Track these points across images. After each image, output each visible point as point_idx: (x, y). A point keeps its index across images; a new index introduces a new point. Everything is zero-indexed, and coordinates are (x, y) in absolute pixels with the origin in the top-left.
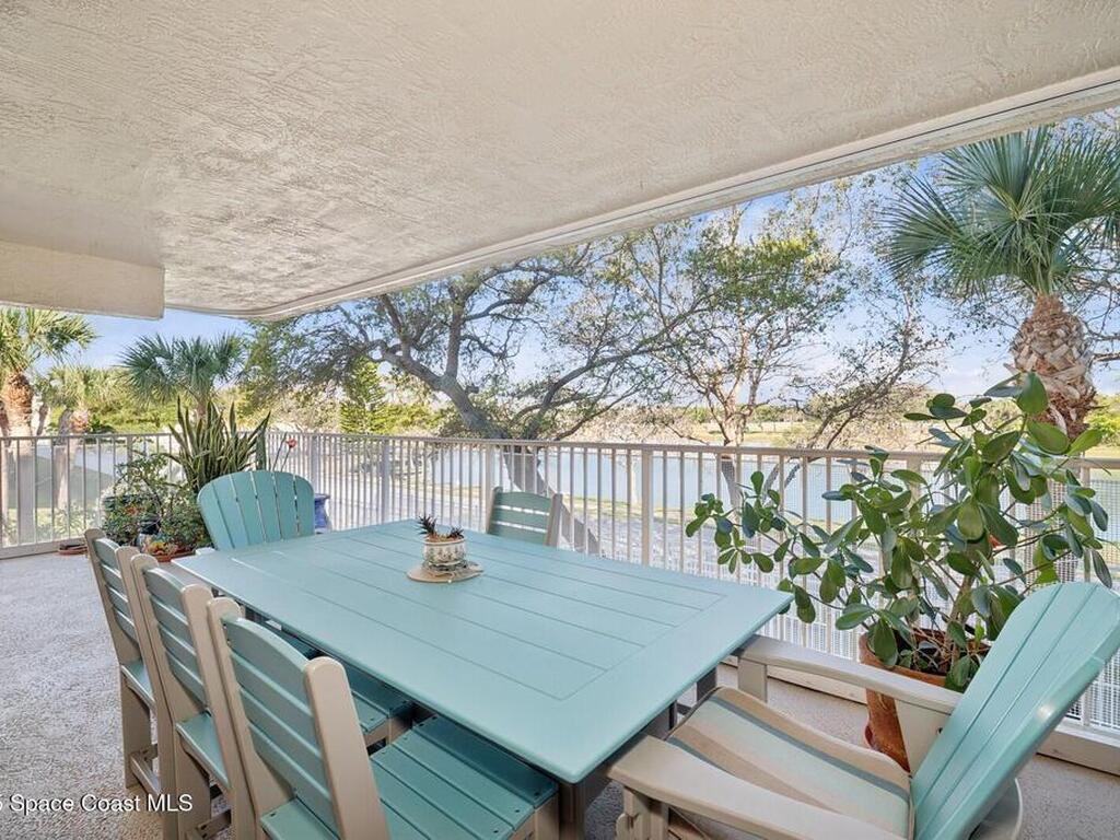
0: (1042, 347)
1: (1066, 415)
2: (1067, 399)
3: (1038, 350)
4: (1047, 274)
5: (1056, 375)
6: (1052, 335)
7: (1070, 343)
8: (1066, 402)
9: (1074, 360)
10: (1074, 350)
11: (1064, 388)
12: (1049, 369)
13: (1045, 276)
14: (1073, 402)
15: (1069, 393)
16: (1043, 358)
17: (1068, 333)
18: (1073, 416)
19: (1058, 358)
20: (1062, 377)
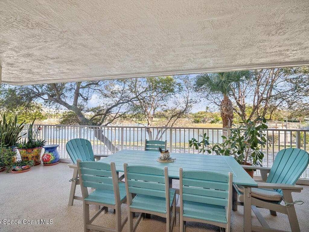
0: (226, 106)
12: (227, 110)
14: (231, 117)
17: (230, 103)
20: (229, 112)
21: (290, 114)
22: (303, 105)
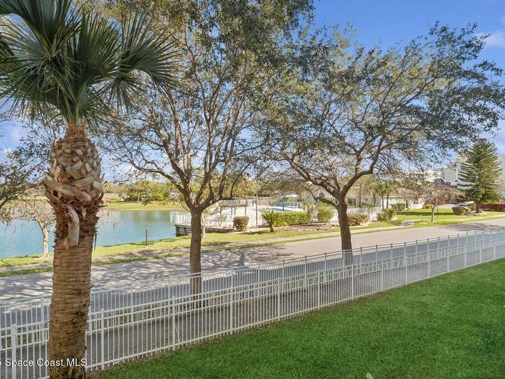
0: (66, 161)
1: (79, 213)
2: (81, 201)
3: (62, 163)
4: (75, 109)
5: (74, 183)
6: (73, 153)
7: (84, 161)
8: (81, 203)
9: (87, 173)
10: (87, 165)
11: (78, 193)
12: (69, 178)
13: (73, 111)
14: (85, 204)
15: (83, 197)
16: (65, 170)
17: (85, 153)
18: (84, 214)
19: (75, 171)
20: (78, 185)
21: (259, 187)
22: (274, 175)
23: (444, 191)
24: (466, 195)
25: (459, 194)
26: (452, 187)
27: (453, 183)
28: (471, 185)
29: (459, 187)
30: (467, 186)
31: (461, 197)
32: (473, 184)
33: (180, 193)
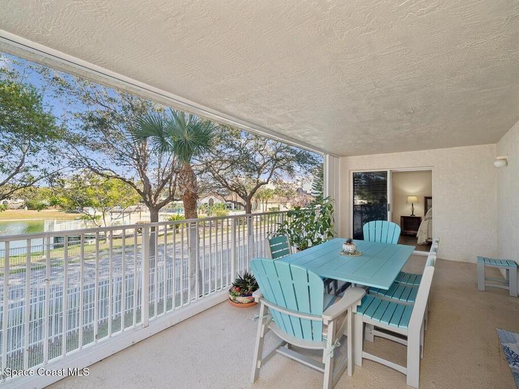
23: (303, 197)
24: (316, 200)
25: (312, 199)
26: (308, 194)
27: (309, 192)
28: (319, 193)
29: (312, 194)
30: (316, 193)
31: (313, 201)
32: (320, 192)
33: (138, 194)
